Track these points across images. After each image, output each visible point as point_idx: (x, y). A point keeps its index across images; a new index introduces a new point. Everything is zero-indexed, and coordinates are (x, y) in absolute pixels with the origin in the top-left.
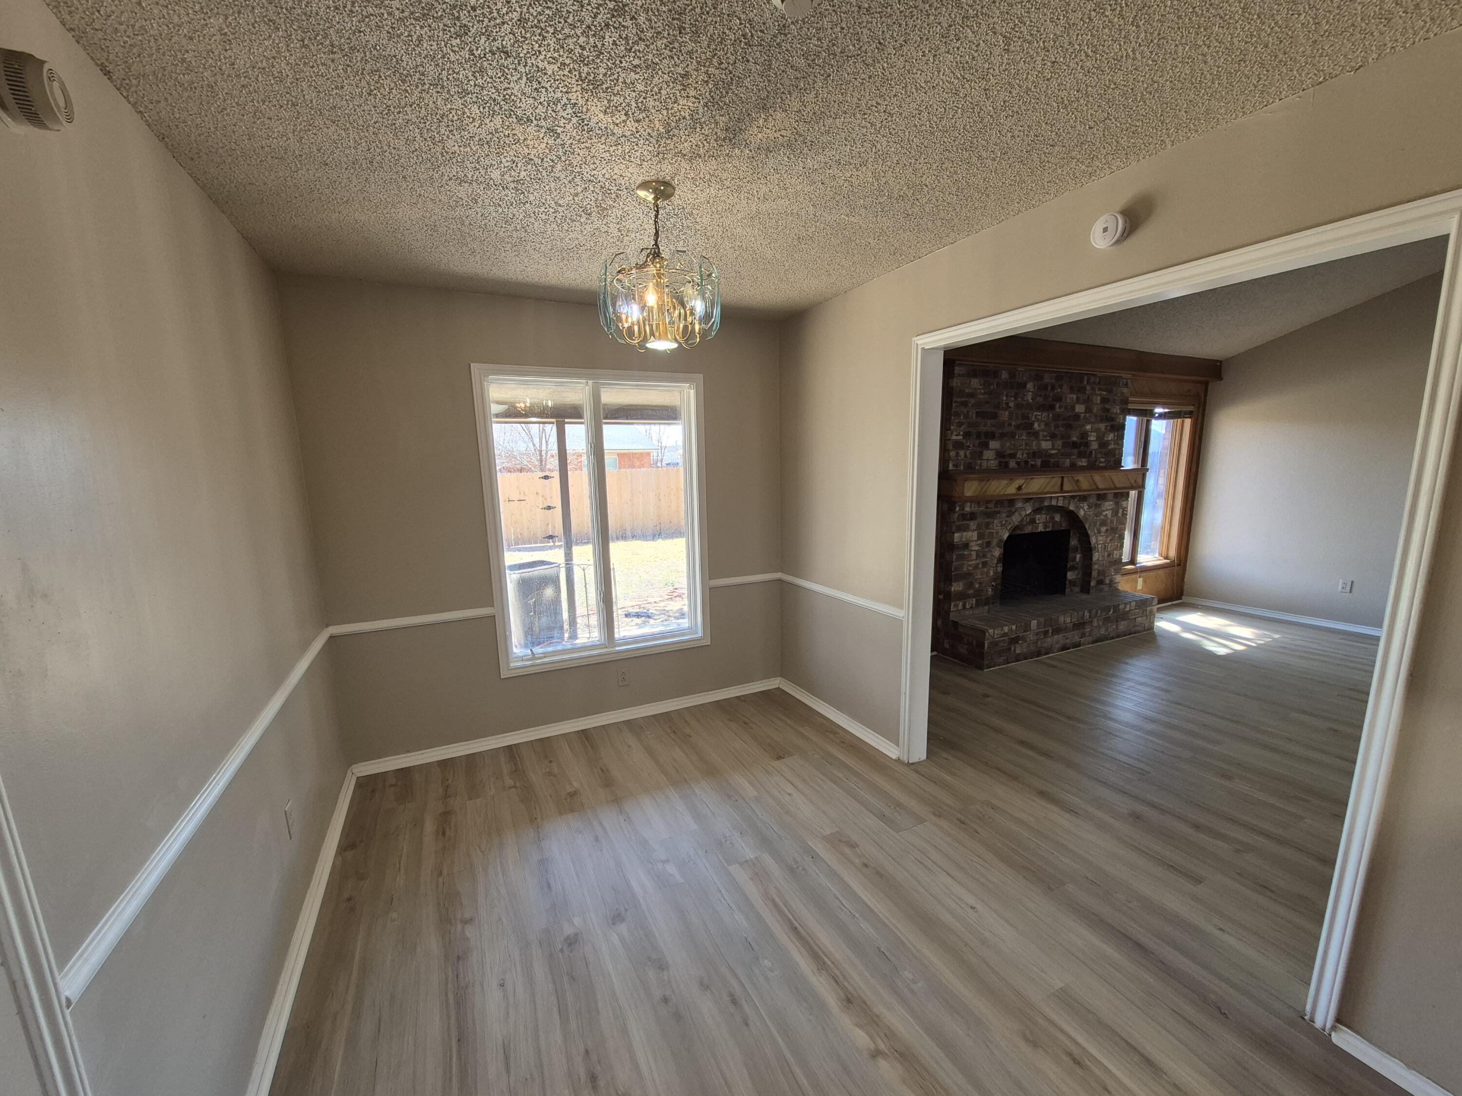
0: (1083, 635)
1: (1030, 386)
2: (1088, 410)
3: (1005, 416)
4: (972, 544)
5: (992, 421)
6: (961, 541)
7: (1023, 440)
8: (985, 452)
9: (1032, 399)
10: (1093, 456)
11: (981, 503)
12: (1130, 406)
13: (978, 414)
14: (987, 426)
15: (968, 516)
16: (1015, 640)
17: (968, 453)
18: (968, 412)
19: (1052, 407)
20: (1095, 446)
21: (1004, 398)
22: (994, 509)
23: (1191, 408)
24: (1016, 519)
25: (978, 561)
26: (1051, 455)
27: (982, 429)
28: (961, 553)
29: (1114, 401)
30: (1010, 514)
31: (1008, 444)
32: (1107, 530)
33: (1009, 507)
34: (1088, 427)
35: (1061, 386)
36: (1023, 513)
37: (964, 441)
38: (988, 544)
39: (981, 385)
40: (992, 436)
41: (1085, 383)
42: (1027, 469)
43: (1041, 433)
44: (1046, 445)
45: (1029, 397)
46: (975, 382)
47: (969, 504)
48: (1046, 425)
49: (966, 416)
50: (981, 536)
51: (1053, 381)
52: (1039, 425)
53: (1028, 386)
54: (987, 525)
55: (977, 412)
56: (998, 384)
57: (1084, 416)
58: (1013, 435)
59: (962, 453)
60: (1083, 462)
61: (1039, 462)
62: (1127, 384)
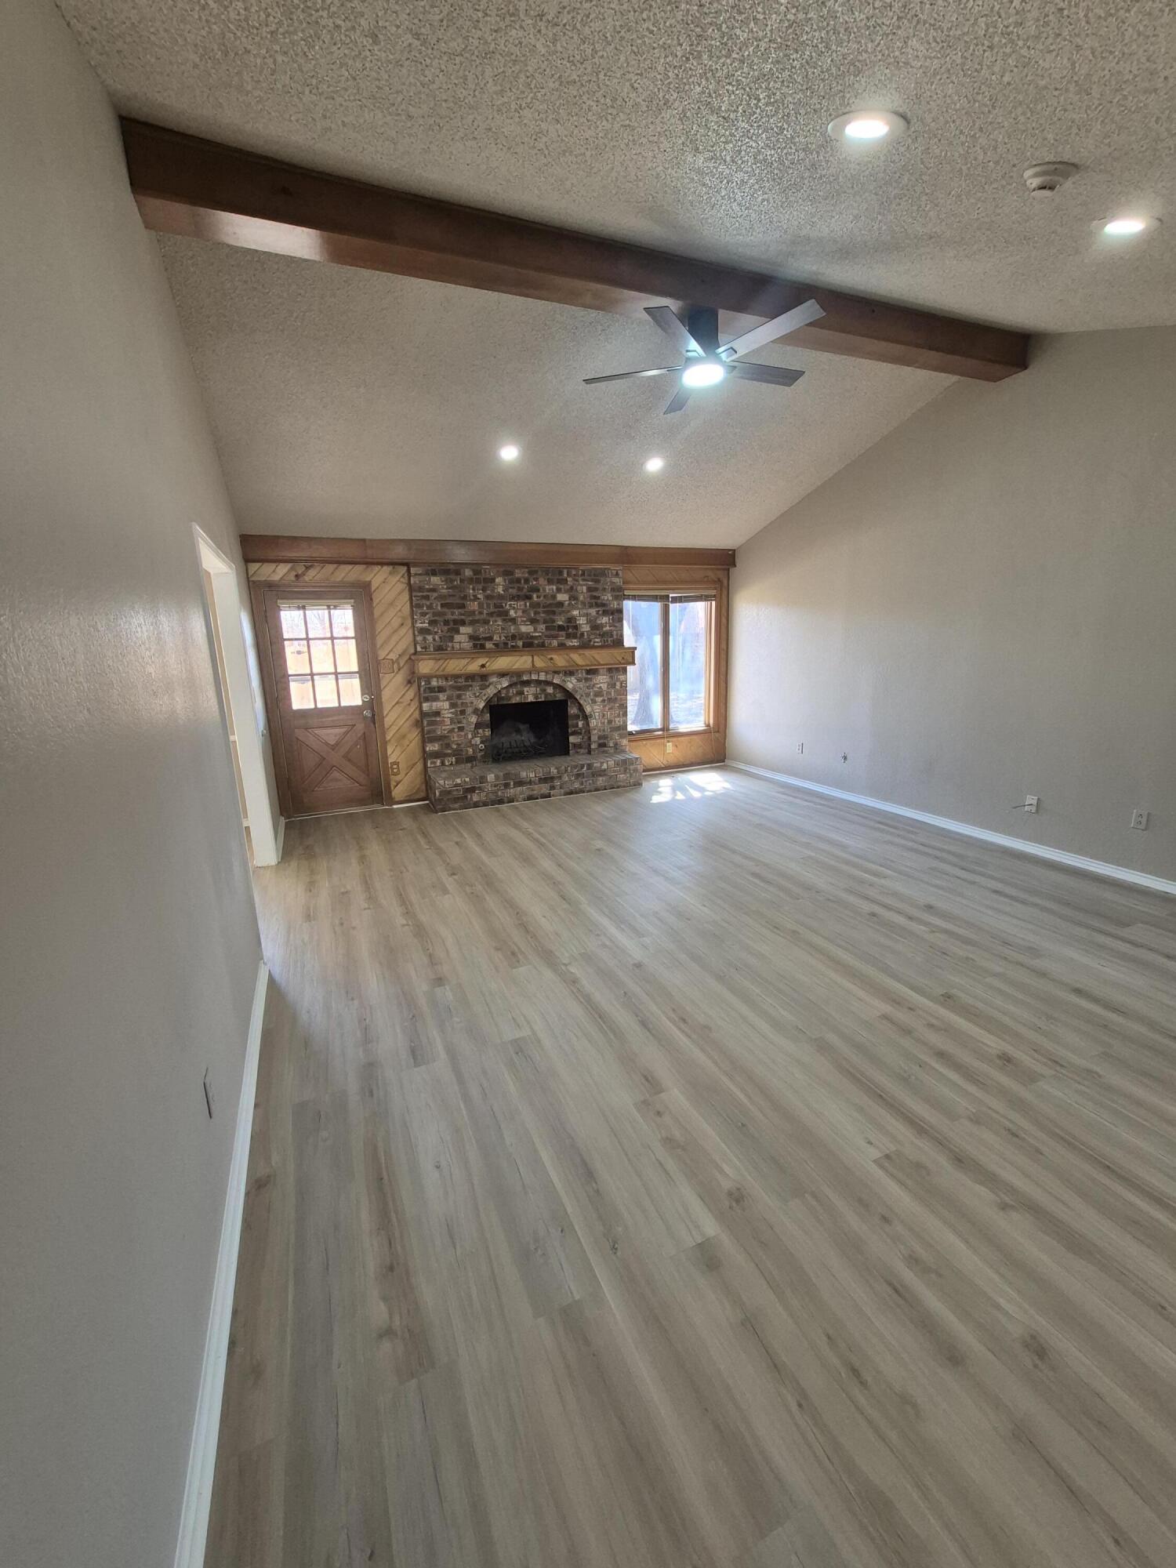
0: (553, 788)
1: (499, 580)
2: (573, 598)
3: (474, 606)
4: (443, 712)
5: (460, 610)
6: (430, 709)
7: (498, 625)
8: (456, 636)
9: (504, 591)
10: (586, 637)
11: (449, 678)
12: (626, 592)
13: (442, 606)
14: (457, 614)
15: (436, 689)
16: (472, 790)
17: (437, 637)
18: (431, 604)
19: (529, 598)
20: (586, 628)
21: (471, 591)
22: (464, 683)
23: (713, 592)
24: (491, 691)
25: (453, 726)
26: (532, 637)
27: (449, 617)
28: (434, 719)
29: (604, 589)
30: (483, 687)
31: (481, 629)
32: (604, 701)
33: (482, 681)
34: (576, 613)
35: (536, 579)
36: (499, 687)
37: (430, 628)
38: (463, 712)
39: (442, 581)
40: (463, 623)
41: (565, 575)
42: (504, 648)
43: (519, 619)
44: (524, 629)
45: (500, 590)
46: (435, 580)
47: (435, 679)
48: (523, 612)
49: (430, 607)
50: (453, 705)
51: (527, 575)
52: (516, 613)
53: (497, 580)
54: (459, 697)
55: (442, 604)
56: (461, 581)
57: (569, 604)
58: (486, 622)
59: (430, 638)
60: (575, 642)
61: (520, 643)
62: (617, 574)
